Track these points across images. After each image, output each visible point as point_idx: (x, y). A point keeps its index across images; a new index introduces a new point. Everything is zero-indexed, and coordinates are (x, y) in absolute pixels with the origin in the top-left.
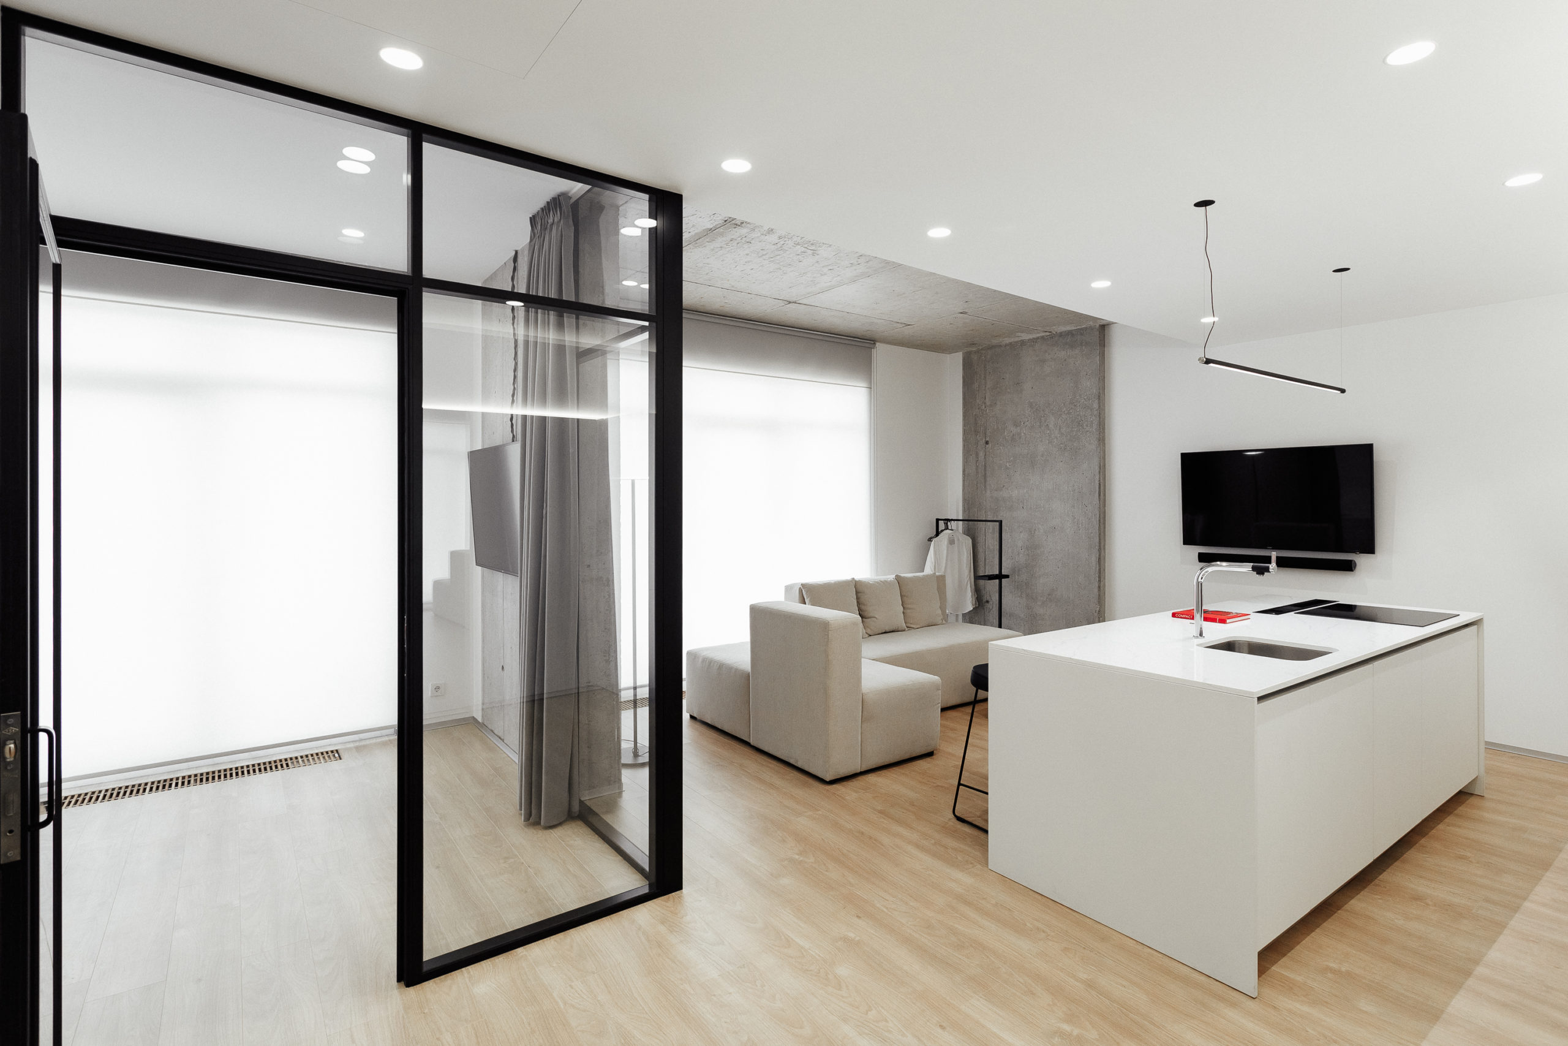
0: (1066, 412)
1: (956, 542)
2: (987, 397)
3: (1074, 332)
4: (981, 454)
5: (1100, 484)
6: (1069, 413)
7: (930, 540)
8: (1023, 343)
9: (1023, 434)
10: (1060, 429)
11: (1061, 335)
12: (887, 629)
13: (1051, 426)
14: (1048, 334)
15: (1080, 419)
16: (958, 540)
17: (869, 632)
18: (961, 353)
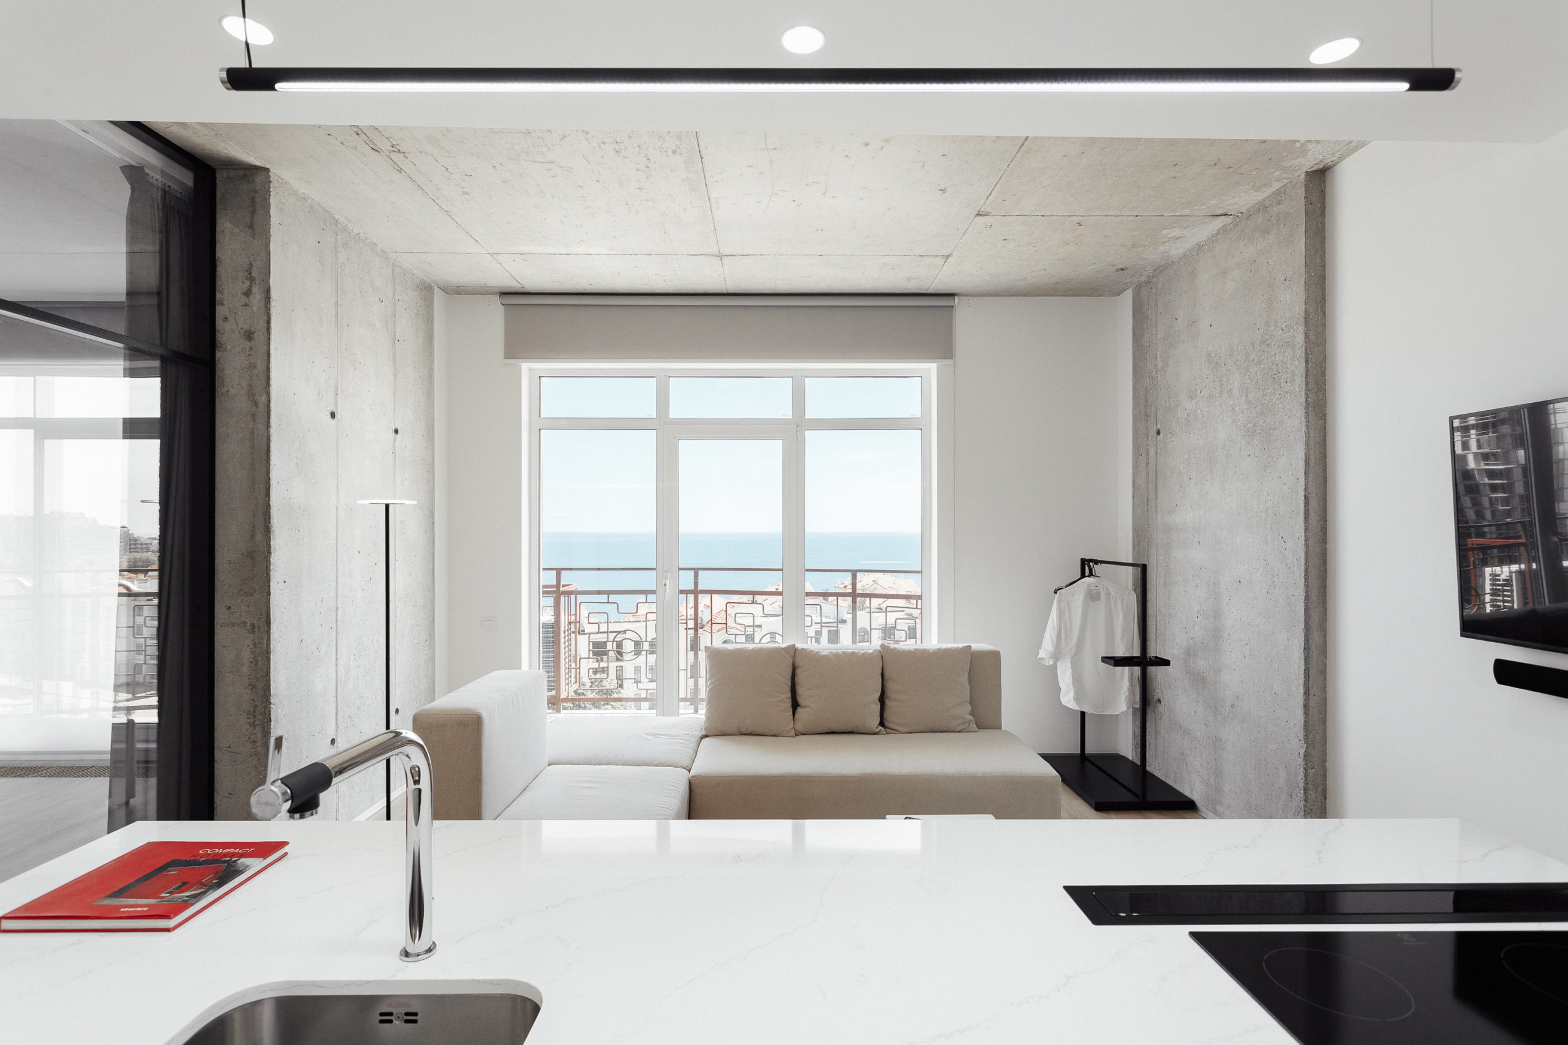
0: (1256, 360)
1: (1103, 596)
2: (1158, 357)
3: (1267, 203)
4: (1152, 452)
5: (1306, 498)
6: (1259, 362)
7: (1055, 592)
8: (1200, 246)
9: (1199, 411)
10: (1247, 396)
11: (1249, 215)
12: (834, 728)
13: (1235, 391)
14: (1229, 219)
15: (1275, 370)
16: (1108, 594)
17: (799, 726)
18: (1131, 289)
